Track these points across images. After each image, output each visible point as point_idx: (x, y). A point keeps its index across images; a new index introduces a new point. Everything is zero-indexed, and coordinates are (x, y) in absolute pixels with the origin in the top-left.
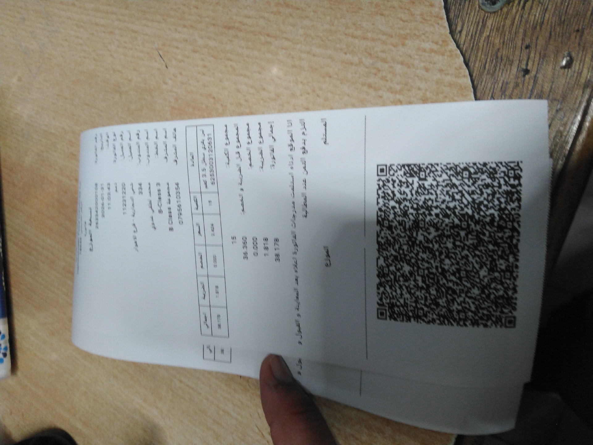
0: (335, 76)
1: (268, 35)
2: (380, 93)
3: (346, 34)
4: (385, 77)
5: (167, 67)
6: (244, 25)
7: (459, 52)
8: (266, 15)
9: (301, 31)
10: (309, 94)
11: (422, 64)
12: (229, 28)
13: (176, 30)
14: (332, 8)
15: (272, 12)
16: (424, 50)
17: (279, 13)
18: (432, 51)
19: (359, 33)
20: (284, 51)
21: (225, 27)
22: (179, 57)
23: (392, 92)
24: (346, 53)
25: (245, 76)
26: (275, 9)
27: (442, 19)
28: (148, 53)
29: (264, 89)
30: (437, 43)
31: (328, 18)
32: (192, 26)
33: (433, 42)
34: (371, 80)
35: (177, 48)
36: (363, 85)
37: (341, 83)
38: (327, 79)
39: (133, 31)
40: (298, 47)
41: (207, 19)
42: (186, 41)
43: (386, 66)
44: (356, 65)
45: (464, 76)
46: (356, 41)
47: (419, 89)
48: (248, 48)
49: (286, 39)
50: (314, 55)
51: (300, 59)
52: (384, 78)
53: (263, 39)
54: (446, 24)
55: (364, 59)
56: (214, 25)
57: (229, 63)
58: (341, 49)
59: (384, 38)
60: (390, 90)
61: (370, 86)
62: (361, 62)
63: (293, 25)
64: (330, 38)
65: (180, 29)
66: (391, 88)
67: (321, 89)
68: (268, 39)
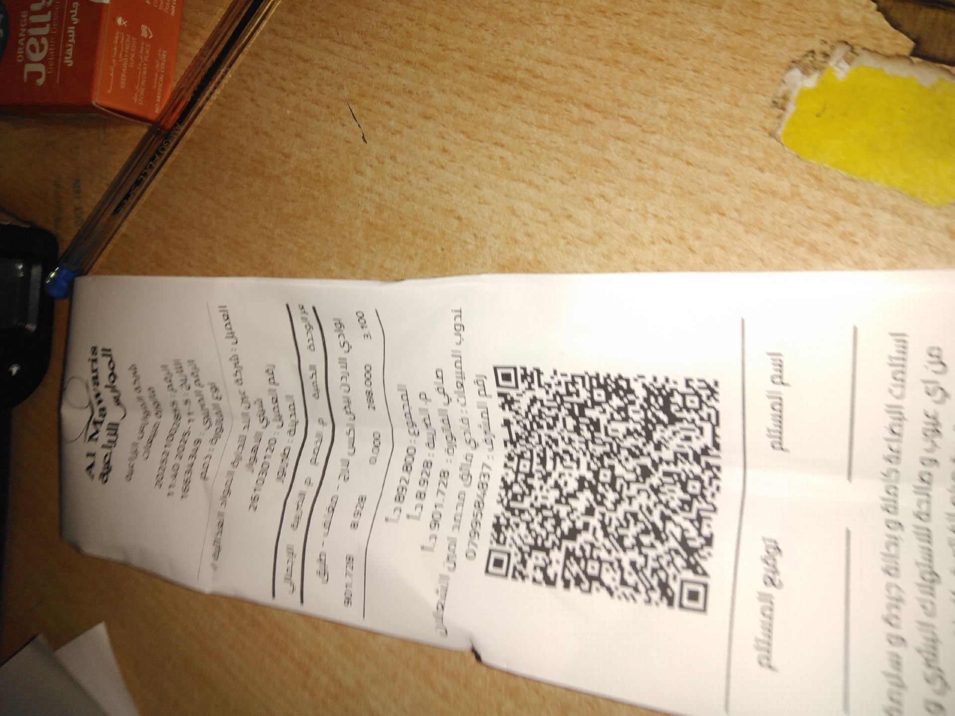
0: (734, 215)
1: (588, 106)
5: (365, 141)
8: (588, 64)
9: (662, 108)
10: (670, 242)
12: (505, 79)
20: (620, 144)
21: (495, 76)
22: (392, 123)
24: (761, 170)
25: (530, 183)
26: (607, 54)
28: (328, 107)
29: (569, 217)
31: (727, 89)
32: (423, 65)
35: (388, 103)
38: (715, 217)
39: (300, 57)
40: (654, 139)
41: (457, 55)
42: (410, 92)
43: (856, 210)
44: (784, 199)
49: (629, 120)
50: (688, 163)
51: (656, 166)
55: (803, 189)
56: (471, 68)
58: (752, 160)
62: (795, 195)
63: (646, 94)
64: (729, 131)
65: (398, 66)
67: (698, 238)
68: (588, 114)
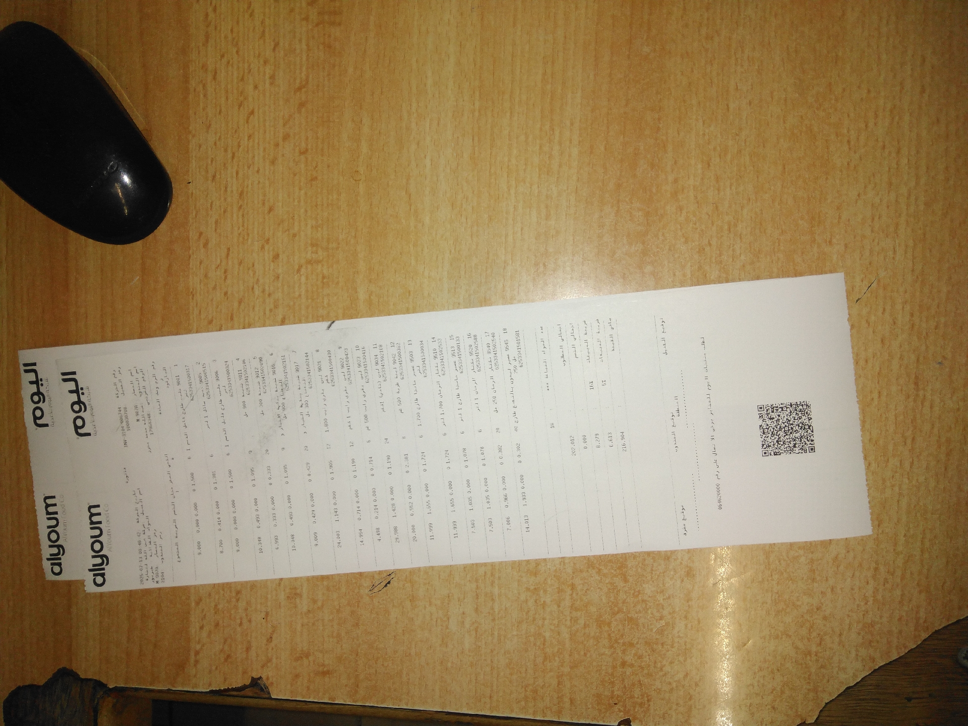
2: (871, 582)
3: (924, 531)
4: (888, 582)
6: (922, 404)
7: (919, 643)
11: (904, 614)
13: (906, 302)
14: (949, 508)
15: (939, 437)
16: (917, 612)
17: (939, 447)
18: (918, 619)
19: (927, 544)
23: (874, 592)
27: (948, 621)
30: (925, 622)
33: (926, 618)
34: (882, 568)
36: (877, 563)
37: (874, 539)
45: (898, 653)
46: (919, 544)
47: (881, 617)
48: (896, 416)
52: (886, 581)
53: (909, 434)
54: (943, 625)
57: (875, 395)
59: (925, 571)
60: (876, 591)
61: (876, 569)
66: (878, 590)
